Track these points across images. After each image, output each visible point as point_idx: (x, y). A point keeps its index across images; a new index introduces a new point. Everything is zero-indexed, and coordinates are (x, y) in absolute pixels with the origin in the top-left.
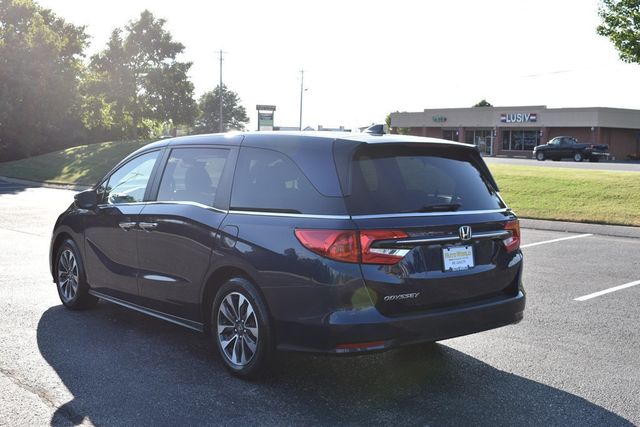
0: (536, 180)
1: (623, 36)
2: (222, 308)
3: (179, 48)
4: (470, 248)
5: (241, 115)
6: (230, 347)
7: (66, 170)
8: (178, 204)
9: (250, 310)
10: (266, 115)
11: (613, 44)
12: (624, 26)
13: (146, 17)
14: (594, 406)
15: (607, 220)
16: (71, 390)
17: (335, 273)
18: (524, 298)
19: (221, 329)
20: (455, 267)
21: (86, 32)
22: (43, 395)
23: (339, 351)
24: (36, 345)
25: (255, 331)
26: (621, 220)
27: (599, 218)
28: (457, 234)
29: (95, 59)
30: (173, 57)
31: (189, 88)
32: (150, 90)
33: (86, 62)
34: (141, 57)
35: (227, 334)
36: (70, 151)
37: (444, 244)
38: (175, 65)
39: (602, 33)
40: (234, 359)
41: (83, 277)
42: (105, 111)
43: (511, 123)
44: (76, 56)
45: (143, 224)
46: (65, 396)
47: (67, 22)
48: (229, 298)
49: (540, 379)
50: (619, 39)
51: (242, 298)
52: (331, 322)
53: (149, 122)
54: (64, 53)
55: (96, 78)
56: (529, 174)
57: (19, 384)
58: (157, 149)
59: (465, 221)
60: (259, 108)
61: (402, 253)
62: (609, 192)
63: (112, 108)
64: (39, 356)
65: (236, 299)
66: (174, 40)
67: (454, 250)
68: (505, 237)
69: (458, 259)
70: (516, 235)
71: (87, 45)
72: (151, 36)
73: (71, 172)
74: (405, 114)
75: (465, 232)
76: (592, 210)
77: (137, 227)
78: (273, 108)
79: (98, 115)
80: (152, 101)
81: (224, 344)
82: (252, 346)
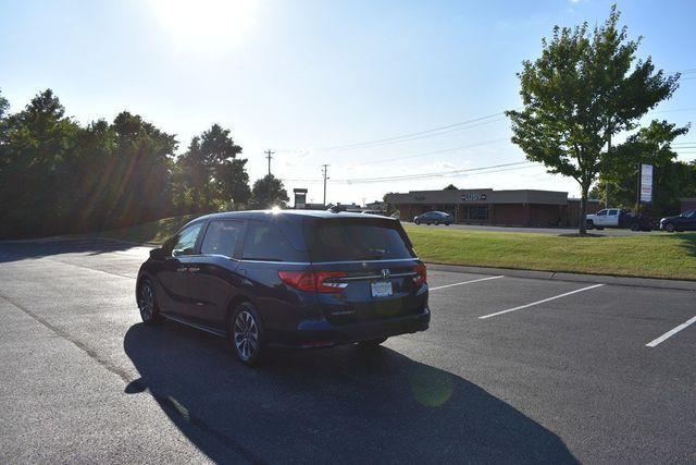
0: (472, 240)
1: (528, 144)
2: (237, 322)
3: (238, 149)
4: (390, 283)
5: (284, 196)
6: (241, 347)
7: (159, 234)
8: (213, 256)
9: (253, 322)
10: (301, 195)
11: (521, 150)
12: (529, 137)
13: (216, 128)
14: (464, 381)
15: (515, 266)
16: (141, 373)
17: (301, 298)
18: (429, 314)
19: (236, 335)
20: (379, 295)
21: (175, 139)
22: (123, 375)
23: (305, 347)
24: (122, 346)
25: (256, 336)
26: (523, 266)
27: (509, 265)
28: (381, 274)
29: (181, 157)
30: (234, 156)
31: (246, 177)
32: (218, 179)
33: (175, 159)
34: (212, 157)
35: (240, 338)
36: (162, 221)
37: (373, 280)
38: (235, 161)
39: (515, 142)
40: (244, 354)
41: (155, 305)
42: (187, 194)
43: (469, 201)
44: (168, 156)
45: (192, 269)
46: (136, 376)
47: (162, 131)
48: (241, 316)
49: (437, 366)
50: (525, 146)
51: (248, 315)
52: (299, 329)
53: (216, 201)
54: (159, 154)
55: (181, 171)
56: (468, 236)
57: (109, 369)
58: (202, 221)
59: (386, 266)
60: (295, 190)
61: (343, 286)
62: (518, 248)
63: (193, 191)
64: (123, 353)
65: (245, 316)
66: (235, 144)
67: (379, 284)
68: (415, 276)
69: (382, 290)
70: (423, 275)
71: (176, 148)
72: (218, 142)
73: (163, 236)
74: (397, 194)
75: (384, 273)
76: (506, 260)
77: (187, 271)
78: (306, 191)
79: (182, 196)
80: (219, 187)
81: (238, 344)
82: (254, 345)
